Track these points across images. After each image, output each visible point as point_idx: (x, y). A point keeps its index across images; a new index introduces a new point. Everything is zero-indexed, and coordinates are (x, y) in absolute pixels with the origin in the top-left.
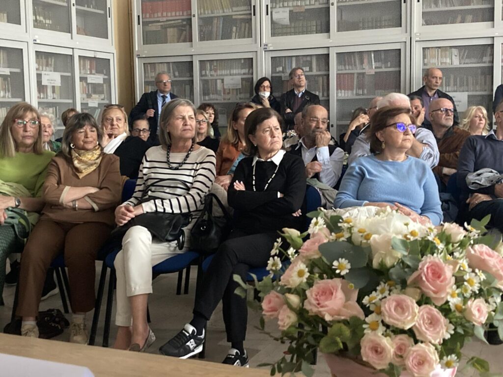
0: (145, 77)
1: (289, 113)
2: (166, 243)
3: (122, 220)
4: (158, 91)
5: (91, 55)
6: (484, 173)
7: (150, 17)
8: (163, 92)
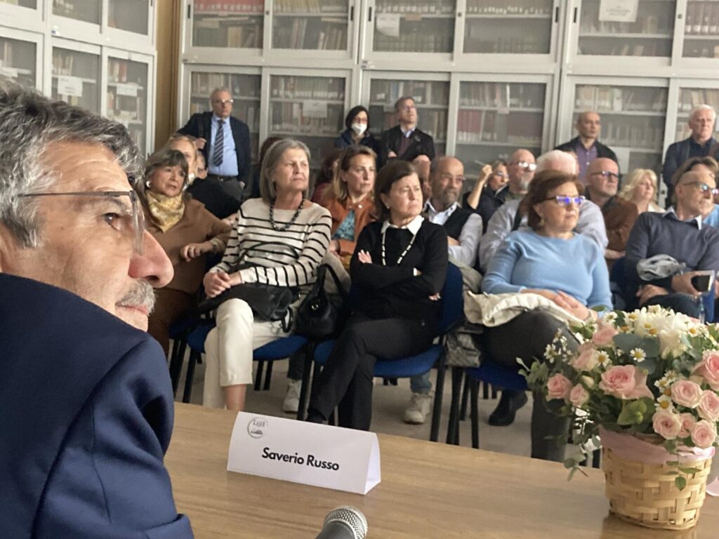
0: (192, 91)
1: (393, 158)
3: (214, 291)
4: (214, 113)
5: (125, 56)
6: (660, 260)
7: (205, 9)
8: (221, 116)
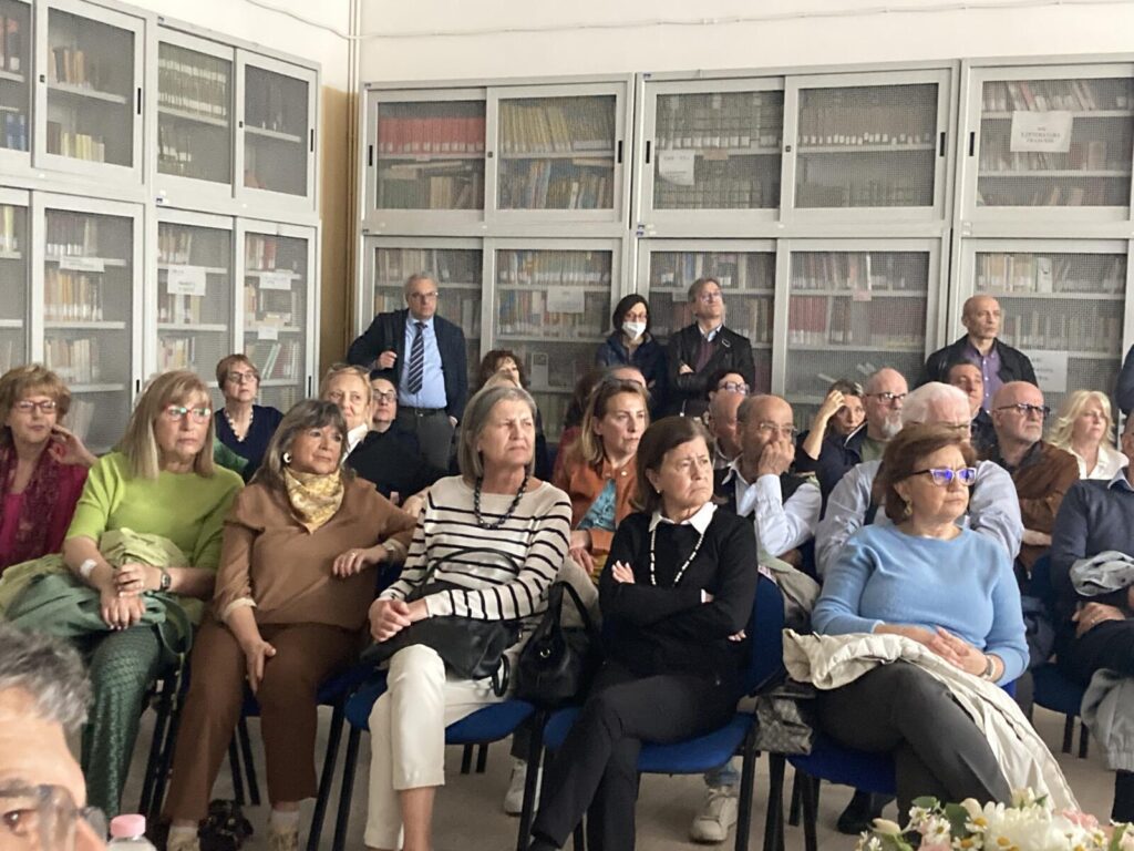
0: (377, 277)
1: (687, 374)
2: (470, 681)
3: (384, 631)
4: (410, 312)
5: (272, 230)
6: (1108, 561)
7: (395, 151)
8: (419, 316)
